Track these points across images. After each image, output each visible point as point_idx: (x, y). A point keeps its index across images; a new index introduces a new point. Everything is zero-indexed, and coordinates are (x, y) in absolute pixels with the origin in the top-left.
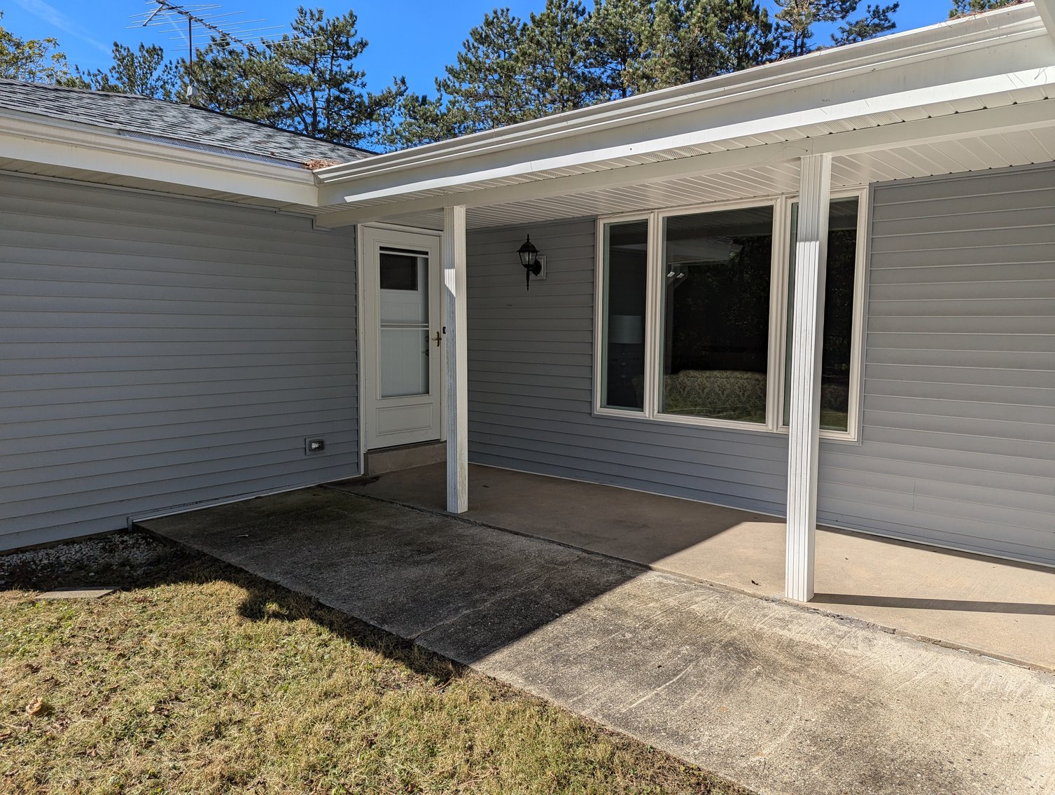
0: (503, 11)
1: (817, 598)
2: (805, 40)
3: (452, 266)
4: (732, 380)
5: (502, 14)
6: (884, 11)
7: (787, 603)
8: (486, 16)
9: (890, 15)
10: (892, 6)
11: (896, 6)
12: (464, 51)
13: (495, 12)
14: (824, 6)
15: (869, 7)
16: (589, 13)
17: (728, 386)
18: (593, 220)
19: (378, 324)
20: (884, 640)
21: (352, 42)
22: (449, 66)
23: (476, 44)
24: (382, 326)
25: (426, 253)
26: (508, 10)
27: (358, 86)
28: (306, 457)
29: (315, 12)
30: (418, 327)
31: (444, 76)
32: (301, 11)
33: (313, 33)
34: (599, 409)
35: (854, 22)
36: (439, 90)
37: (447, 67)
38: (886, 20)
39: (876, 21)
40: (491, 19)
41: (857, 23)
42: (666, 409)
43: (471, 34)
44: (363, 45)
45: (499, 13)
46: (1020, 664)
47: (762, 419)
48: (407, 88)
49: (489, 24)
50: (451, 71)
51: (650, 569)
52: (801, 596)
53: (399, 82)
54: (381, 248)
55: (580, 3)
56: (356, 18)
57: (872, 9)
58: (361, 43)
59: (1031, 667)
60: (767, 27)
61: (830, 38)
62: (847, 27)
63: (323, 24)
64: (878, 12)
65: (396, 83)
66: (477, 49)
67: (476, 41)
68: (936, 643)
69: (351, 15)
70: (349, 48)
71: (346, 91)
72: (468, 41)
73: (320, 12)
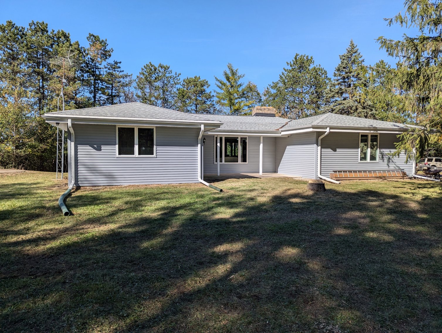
18: (214, 136)
47: (238, 162)
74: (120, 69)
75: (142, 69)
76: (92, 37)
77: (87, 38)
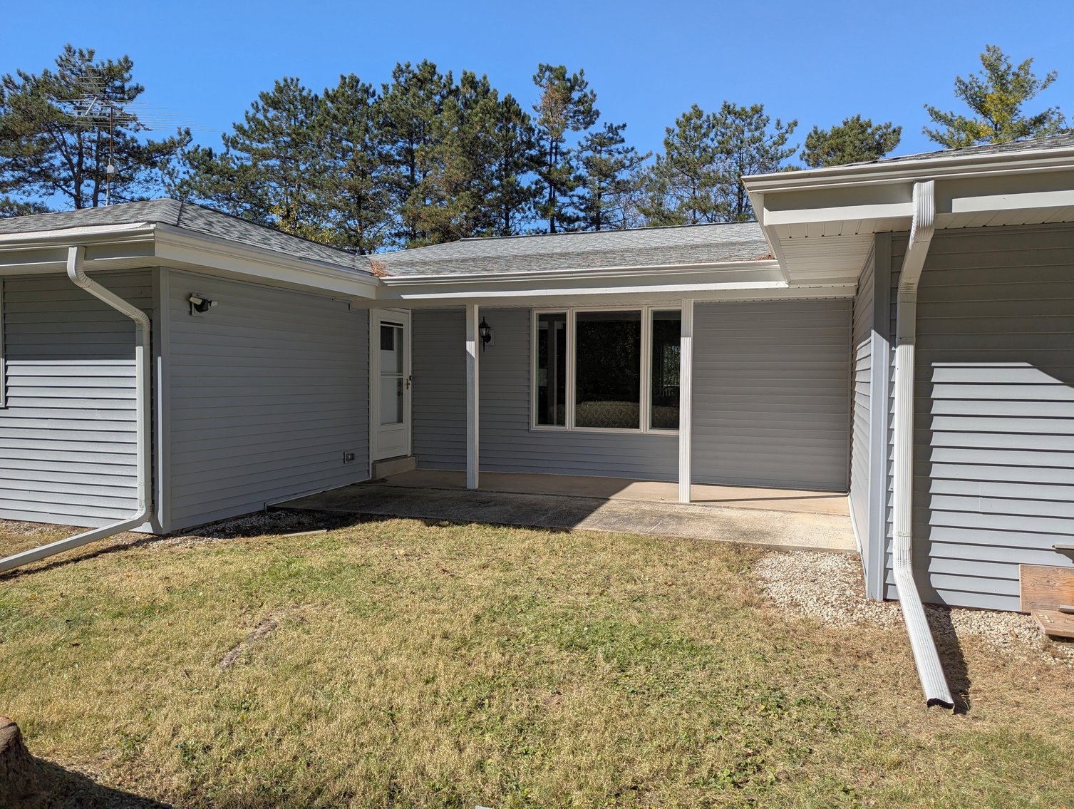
0: (292, 80)
1: (691, 501)
2: (559, 144)
3: (472, 340)
4: (614, 407)
5: (292, 83)
6: (616, 128)
7: (681, 504)
8: (277, 82)
9: (620, 131)
10: (621, 125)
11: (625, 125)
12: (251, 112)
13: (286, 81)
14: (571, 117)
15: (606, 124)
16: (379, 96)
17: (611, 410)
18: (529, 311)
19: (380, 374)
20: (726, 510)
21: (127, 86)
22: (237, 123)
23: (265, 107)
24: (381, 375)
25: (402, 325)
26: (298, 80)
27: (131, 129)
28: (344, 465)
29: (85, 52)
30: (394, 375)
31: (232, 133)
32: (69, 50)
33: (81, 72)
34: (535, 426)
35: (594, 134)
36: (227, 145)
37: (234, 124)
38: (617, 135)
39: (611, 135)
40: (282, 85)
41: (597, 135)
42: (578, 424)
43: (260, 97)
44: (139, 90)
45: (289, 81)
46: (777, 511)
47: (637, 427)
48: (191, 140)
49: (280, 90)
50: (240, 129)
51: (609, 499)
52: (687, 501)
53: (183, 133)
54: (382, 322)
55: (371, 86)
56: (132, 63)
57: (608, 125)
58: (137, 88)
59: (781, 511)
60: (531, 130)
61: (577, 144)
62: (590, 137)
63: (93, 64)
64: (612, 129)
65: (180, 134)
66: (266, 111)
67: (266, 104)
68: (745, 509)
69: (126, 60)
70: (123, 92)
71: (118, 134)
72: (257, 103)
73: (91, 53)
74: (623, 144)
75: (668, 131)
76: (547, 73)
77: (535, 78)
